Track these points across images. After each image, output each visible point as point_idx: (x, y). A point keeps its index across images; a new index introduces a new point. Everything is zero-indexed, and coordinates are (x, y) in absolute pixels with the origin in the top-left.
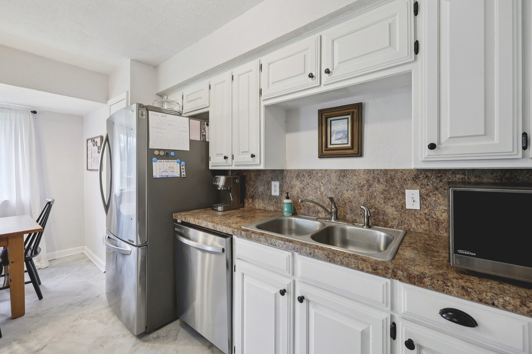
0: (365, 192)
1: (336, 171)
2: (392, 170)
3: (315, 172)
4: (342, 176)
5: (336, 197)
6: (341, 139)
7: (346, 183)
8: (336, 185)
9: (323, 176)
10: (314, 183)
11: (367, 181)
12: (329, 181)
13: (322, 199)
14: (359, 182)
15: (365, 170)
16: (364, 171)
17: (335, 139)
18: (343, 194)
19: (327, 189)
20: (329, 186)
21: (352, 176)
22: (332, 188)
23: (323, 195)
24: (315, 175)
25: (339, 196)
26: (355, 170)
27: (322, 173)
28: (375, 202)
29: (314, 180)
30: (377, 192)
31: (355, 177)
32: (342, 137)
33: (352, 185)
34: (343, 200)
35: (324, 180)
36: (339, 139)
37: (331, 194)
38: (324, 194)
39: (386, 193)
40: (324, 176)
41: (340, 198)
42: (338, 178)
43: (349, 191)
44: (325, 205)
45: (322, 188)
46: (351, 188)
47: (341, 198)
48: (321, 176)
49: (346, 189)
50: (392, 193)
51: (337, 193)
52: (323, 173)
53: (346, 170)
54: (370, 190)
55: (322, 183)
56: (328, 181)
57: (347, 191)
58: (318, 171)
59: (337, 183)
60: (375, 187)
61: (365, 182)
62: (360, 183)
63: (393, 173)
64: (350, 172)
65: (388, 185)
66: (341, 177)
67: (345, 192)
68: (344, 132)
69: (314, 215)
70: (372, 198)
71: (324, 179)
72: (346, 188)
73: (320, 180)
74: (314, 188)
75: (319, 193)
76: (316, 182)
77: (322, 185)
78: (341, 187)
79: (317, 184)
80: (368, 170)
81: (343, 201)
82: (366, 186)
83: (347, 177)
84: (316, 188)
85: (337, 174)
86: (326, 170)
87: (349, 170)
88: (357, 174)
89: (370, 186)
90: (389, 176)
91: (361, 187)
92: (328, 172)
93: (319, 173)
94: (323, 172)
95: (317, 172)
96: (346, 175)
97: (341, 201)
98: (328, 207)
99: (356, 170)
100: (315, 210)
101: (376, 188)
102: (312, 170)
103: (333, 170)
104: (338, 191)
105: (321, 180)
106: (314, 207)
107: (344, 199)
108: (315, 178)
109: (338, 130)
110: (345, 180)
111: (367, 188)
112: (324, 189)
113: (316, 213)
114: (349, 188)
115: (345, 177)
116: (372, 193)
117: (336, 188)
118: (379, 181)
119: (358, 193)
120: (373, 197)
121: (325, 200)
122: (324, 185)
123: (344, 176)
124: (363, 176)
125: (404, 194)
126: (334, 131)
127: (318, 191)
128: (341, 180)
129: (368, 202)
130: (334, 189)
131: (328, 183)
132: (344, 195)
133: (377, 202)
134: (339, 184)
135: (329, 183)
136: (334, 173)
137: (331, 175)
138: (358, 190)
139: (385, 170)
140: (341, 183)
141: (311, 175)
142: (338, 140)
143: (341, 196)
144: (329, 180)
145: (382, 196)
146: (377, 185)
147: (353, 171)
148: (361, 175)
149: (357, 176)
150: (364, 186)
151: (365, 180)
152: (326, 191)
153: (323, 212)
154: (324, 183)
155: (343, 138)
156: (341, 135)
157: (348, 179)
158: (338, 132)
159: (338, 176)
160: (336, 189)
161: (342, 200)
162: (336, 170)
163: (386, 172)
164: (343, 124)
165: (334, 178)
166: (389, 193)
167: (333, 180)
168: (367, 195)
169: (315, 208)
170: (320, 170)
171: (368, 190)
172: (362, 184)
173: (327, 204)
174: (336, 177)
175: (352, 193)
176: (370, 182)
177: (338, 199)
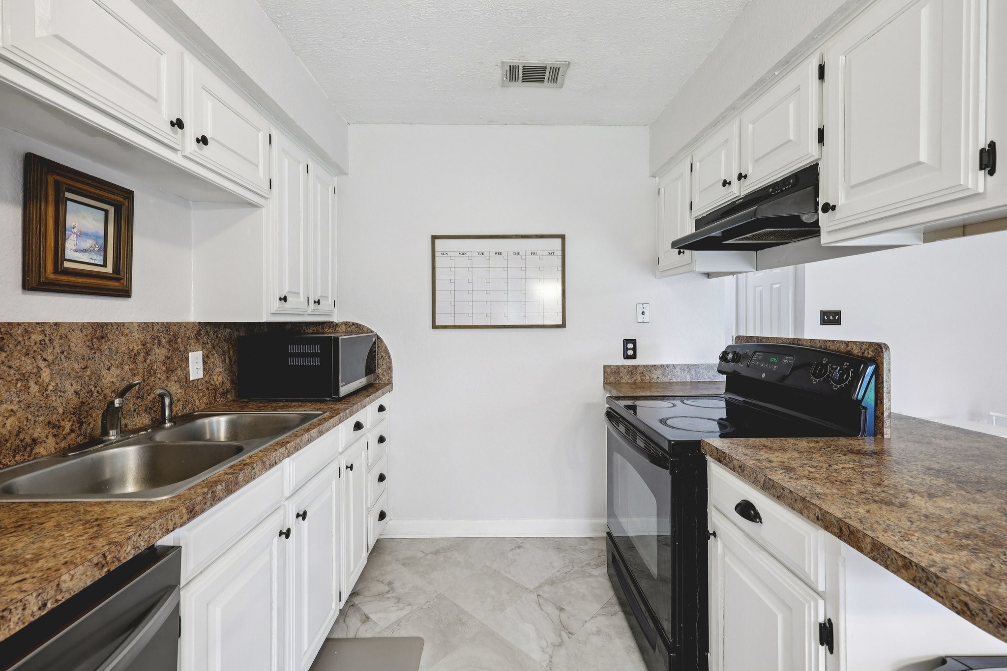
0: (140, 366)
1: (83, 326)
2: (176, 324)
3: (19, 332)
4: (96, 338)
5: (84, 388)
6: (90, 251)
7: (107, 352)
8: (83, 359)
9: (47, 342)
10: (15, 363)
11: (144, 345)
12: (66, 353)
13: (43, 405)
14: (131, 348)
15: (139, 324)
16: (139, 326)
17: (74, 248)
18: (99, 378)
19: (61, 372)
20: (66, 365)
21: (117, 336)
22: (73, 369)
23: (49, 392)
24: (20, 339)
25: (91, 385)
26: (123, 324)
27: (43, 331)
28: (155, 381)
29: (16, 353)
30: (158, 363)
31: (123, 339)
32: (92, 249)
33: (118, 354)
34: (100, 391)
35: (50, 350)
36: (85, 251)
37: (72, 385)
38: (51, 388)
39: (168, 362)
40: (50, 340)
41: (93, 389)
42: (88, 343)
43: (112, 369)
44: (55, 416)
45: (46, 375)
46: (117, 362)
47: (96, 387)
48: (41, 341)
49: (106, 366)
50: (175, 361)
51: (87, 378)
52: (47, 332)
53: (106, 324)
54: (148, 361)
55: (45, 360)
56: (62, 352)
57: (109, 369)
58: (28, 329)
59: (86, 355)
60: (155, 354)
61: (140, 347)
62: (132, 350)
63: (176, 328)
64: (115, 327)
65: (170, 348)
66: (95, 340)
67: (105, 372)
68: (96, 237)
69: (18, 458)
70: (151, 376)
71: (52, 348)
72: (107, 362)
73: (36, 354)
74: (18, 376)
75: (34, 388)
76: (23, 358)
77: (42, 364)
78: (97, 362)
79: (28, 366)
80: (145, 323)
81: (100, 394)
82: (142, 355)
83: (109, 340)
84: (24, 377)
85: (85, 333)
86: (56, 324)
87: (111, 324)
88: (127, 331)
89: (147, 353)
90: (172, 334)
91: (133, 358)
92: (62, 330)
93: (34, 333)
94: (47, 328)
95: (26, 331)
96: (106, 334)
97: (95, 394)
98: (63, 420)
99: (126, 325)
100: (22, 441)
101: (156, 356)
102: (9, 324)
103: (77, 324)
104: (89, 373)
105: (41, 352)
106: (17, 435)
107: (101, 389)
108: (19, 348)
109: (84, 230)
110: (105, 347)
111: (144, 357)
112: (52, 374)
113: (25, 448)
114: (112, 362)
115: (103, 340)
116: (151, 365)
117: (83, 367)
118: (160, 343)
119: (129, 370)
120: (152, 373)
121: (54, 404)
122: (49, 366)
123: (103, 337)
124: (137, 336)
125: (187, 359)
126: (74, 228)
127: (32, 383)
128: (95, 346)
129: (145, 384)
130: (78, 370)
131: (63, 357)
132: (103, 380)
133: (158, 380)
134: (91, 356)
135: (66, 357)
136: (79, 332)
137: (69, 336)
138: (129, 363)
139: (167, 323)
140: (95, 353)
141: (5, 341)
142: (82, 253)
143: (95, 383)
144: (66, 348)
145: (164, 369)
146: (157, 350)
147: (120, 326)
148: (133, 334)
149: (127, 335)
150: (139, 354)
151: (139, 343)
152: (58, 380)
153: (51, 437)
154: (50, 358)
155: (94, 250)
156: (88, 243)
157: (109, 343)
158: (81, 235)
159: (89, 338)
160: (84, 369)
161: (98, 392)
162: (83, 324)
163: (167, 326)
164: (94, 219)
165: (78, 344)
166: (172, 361)
167: (76, 349)
168: (143, 371)
169: (21, 436)
170: (38, 324)
171: (145, 361)
172: (135, 351)
173: (61, 410)
174: (85, 342)
175: (119, 371)
176: (148, 345)
177: (88, 393)
